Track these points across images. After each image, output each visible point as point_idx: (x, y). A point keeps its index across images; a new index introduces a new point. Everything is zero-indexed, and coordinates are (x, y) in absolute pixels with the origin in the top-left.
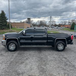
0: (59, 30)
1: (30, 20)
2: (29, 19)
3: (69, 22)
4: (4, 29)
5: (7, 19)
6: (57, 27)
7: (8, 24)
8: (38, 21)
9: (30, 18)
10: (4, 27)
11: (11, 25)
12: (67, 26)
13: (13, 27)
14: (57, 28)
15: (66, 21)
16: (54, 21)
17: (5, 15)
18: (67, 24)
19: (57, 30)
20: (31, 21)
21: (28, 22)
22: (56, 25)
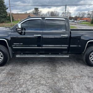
0: (75, 24)
1: (38, 10)
2: (36, 9)
3: (89, 14)
4: (3, 22)
5: (7, 9)
6: (73, 20)
7: (8, 16)
8: (48, 13)
9: (38, 8)
10: (3, 19)
11: (12, 17)
12: (86, 19)
13: (15, 20)
14: (73, 22)
15: (85, 13)
16: (69, 12)
17: (4, 2)
18: (86, 16)
19: (72, 24)
20: (39, 12)
21: (36, 13)
22: (71, 17)
